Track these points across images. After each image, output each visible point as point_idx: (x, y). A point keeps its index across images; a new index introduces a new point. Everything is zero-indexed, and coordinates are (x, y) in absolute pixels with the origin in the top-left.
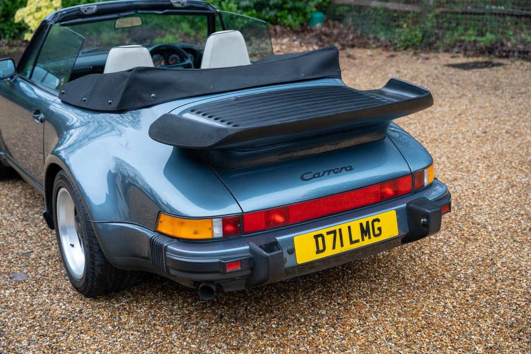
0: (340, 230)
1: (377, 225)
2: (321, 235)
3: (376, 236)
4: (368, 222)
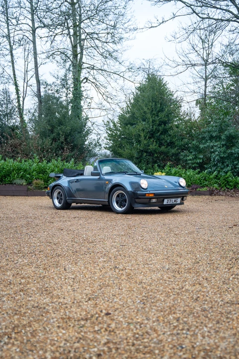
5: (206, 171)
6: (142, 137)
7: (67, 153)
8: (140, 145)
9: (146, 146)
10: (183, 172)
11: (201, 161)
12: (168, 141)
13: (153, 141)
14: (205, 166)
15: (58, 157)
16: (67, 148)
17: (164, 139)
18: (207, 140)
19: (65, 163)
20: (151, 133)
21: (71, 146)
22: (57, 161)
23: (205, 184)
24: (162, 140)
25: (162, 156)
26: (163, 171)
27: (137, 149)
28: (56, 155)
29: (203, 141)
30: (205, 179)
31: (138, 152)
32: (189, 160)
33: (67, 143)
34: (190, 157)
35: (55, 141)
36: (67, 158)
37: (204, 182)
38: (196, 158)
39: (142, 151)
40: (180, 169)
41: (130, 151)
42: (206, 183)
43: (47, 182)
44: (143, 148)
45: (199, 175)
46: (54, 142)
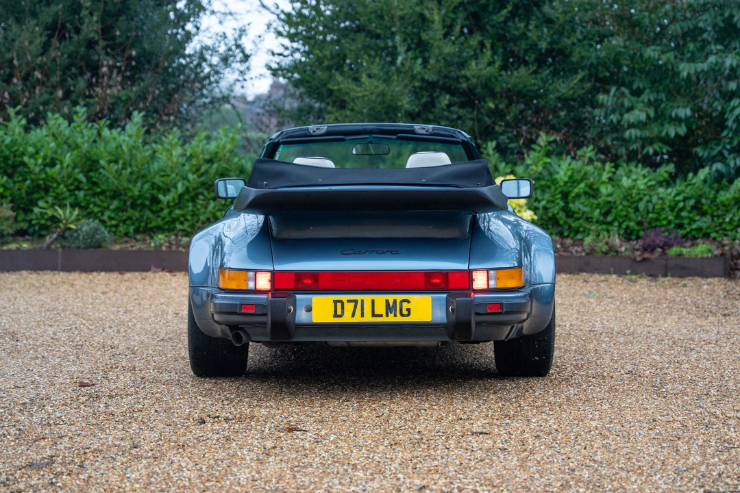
0: (362, 301)
1: (405, 305)
2: (340, 301)
3: (402, 315)
4: (395, 301)
5: (703, 173)
6: (437, 25)
7: (113, 89)
8: (425, 61)
9: (449, 64)
10: (605, 177)
11: (682, 130)
12: (543, 45)
13: (482, 45)
14: (699, 151)
15: (75, 103)
16: (111, 68)
17: (524, 36)
18: (705, 44)
19: (106, 132)
20: (471, 9)
21: (130, 58)
22: (71, 121)
23: (699, 229)
24: (515, 40)
25: (515, 109)
26: (520, 169)
27: (413, 77)
28: (67, 94)
29: (691, 46)
30: (698, 208)
31: (416, 93)
32: (631, 126)
33: (115, 48)
34: (636, 112)
35: (62, 38)
36: (111, 110)
37: (693, 221)
38: (660, 117)
39: (432, 85)
40: (591, 161)
41: (382, 87)
42: (703, 222)
43: (27, 211)
44: (439, 72)
45: (672, 191)
46: (55, 42)
